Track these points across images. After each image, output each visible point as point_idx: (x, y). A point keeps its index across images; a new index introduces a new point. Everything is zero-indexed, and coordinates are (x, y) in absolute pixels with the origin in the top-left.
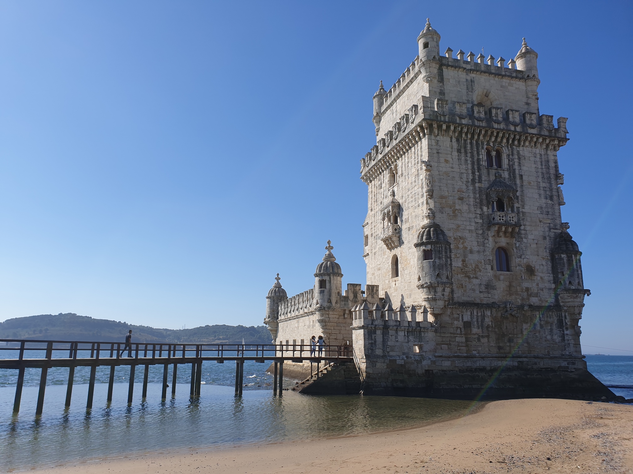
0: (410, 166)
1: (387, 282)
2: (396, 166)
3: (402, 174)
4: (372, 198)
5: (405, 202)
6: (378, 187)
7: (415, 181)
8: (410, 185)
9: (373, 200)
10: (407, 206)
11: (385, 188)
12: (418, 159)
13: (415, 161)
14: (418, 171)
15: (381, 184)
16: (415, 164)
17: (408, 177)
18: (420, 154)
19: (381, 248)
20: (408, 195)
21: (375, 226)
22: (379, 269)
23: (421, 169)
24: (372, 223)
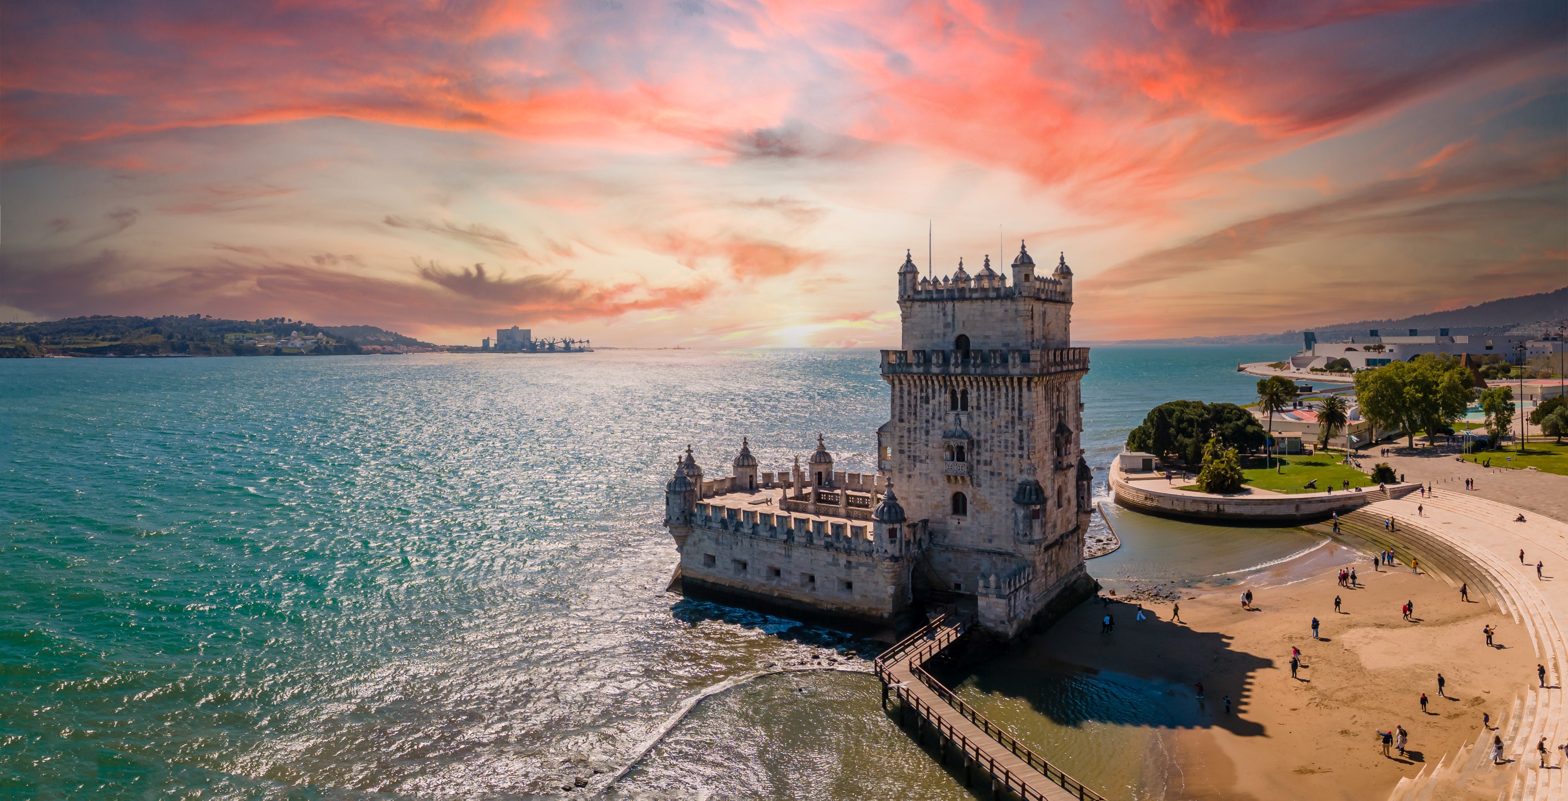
0: (996, 404)
1: (940, 516)
2: (964, 393)
3: (979, 408)
4: (902, 406)
5: (986, 441)
6: (918, 398)
7: (1007, 427)
8: (995, 427)
9: (905, 410)
10: (988, 446)
11: (937, 408)
12: (1013, 404)
13: (1007, 404)
14: (1013, 418)
15: (927, 397)
16: (1007, 408)
17: (993, 418)
18: (1017, 401)
19: (926, 475)
20: (992, 438)
21: (909, 444)
22: (920, 497)
23: (1020, 418)
24: (902, 437)
